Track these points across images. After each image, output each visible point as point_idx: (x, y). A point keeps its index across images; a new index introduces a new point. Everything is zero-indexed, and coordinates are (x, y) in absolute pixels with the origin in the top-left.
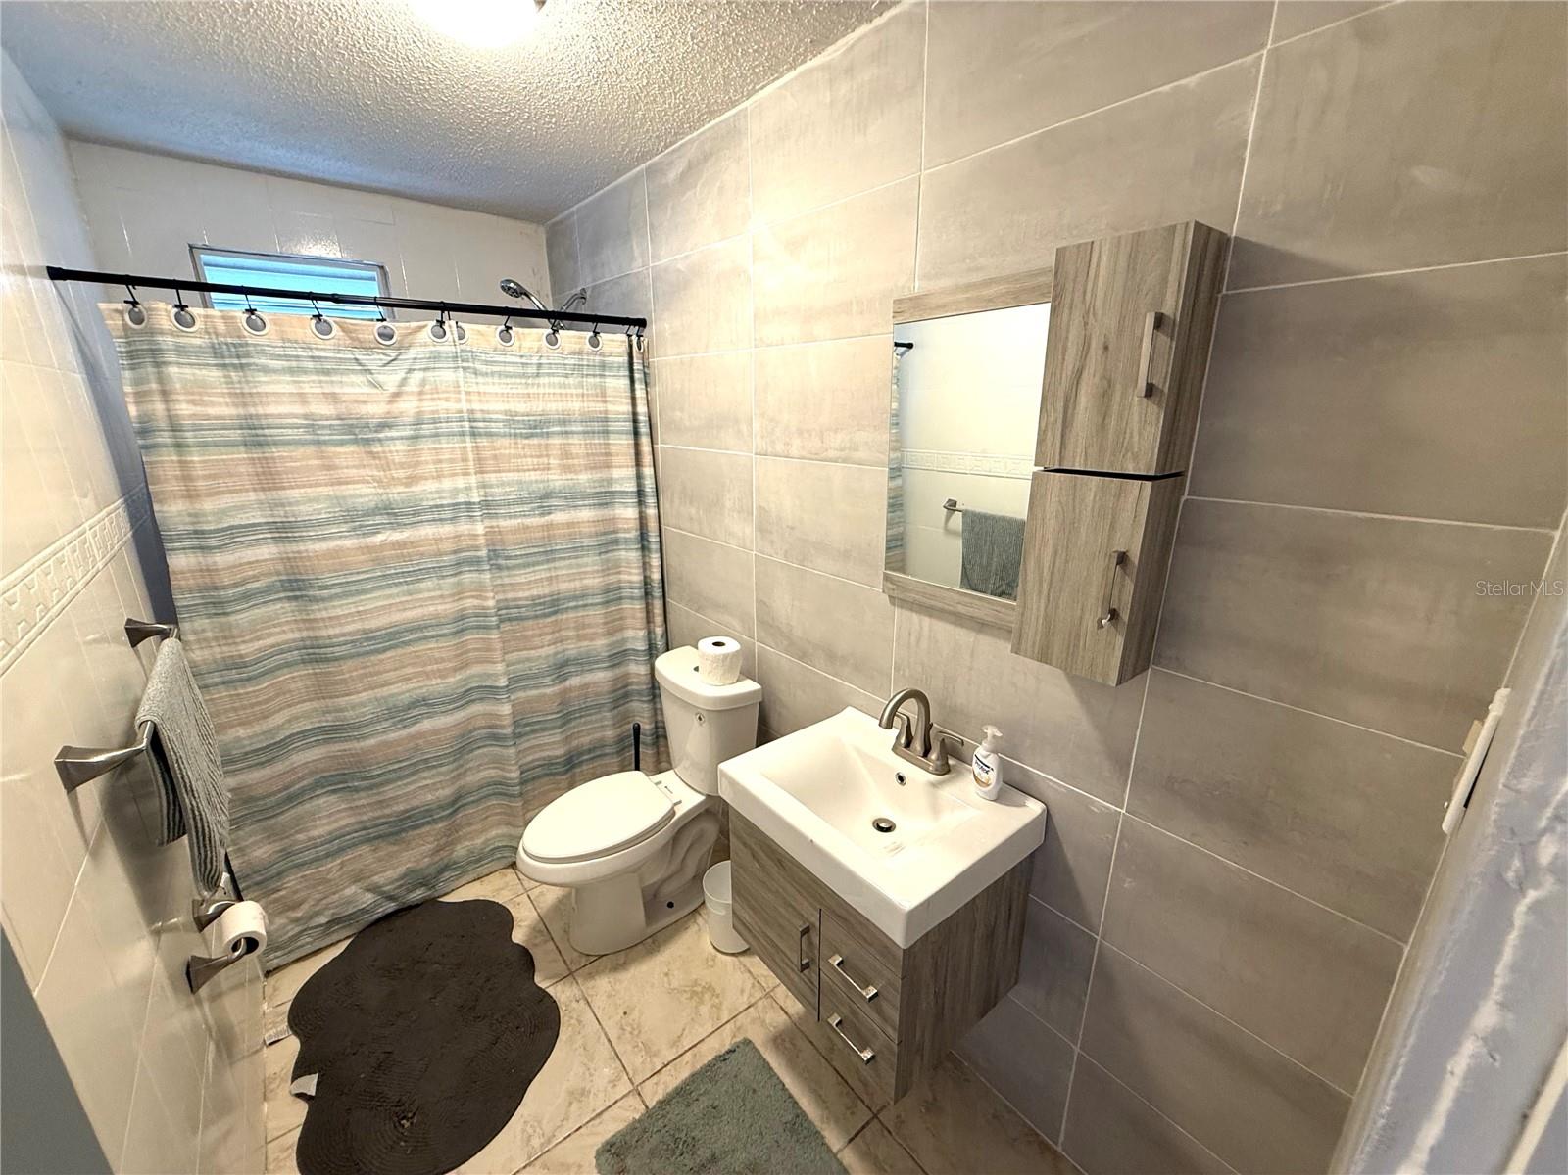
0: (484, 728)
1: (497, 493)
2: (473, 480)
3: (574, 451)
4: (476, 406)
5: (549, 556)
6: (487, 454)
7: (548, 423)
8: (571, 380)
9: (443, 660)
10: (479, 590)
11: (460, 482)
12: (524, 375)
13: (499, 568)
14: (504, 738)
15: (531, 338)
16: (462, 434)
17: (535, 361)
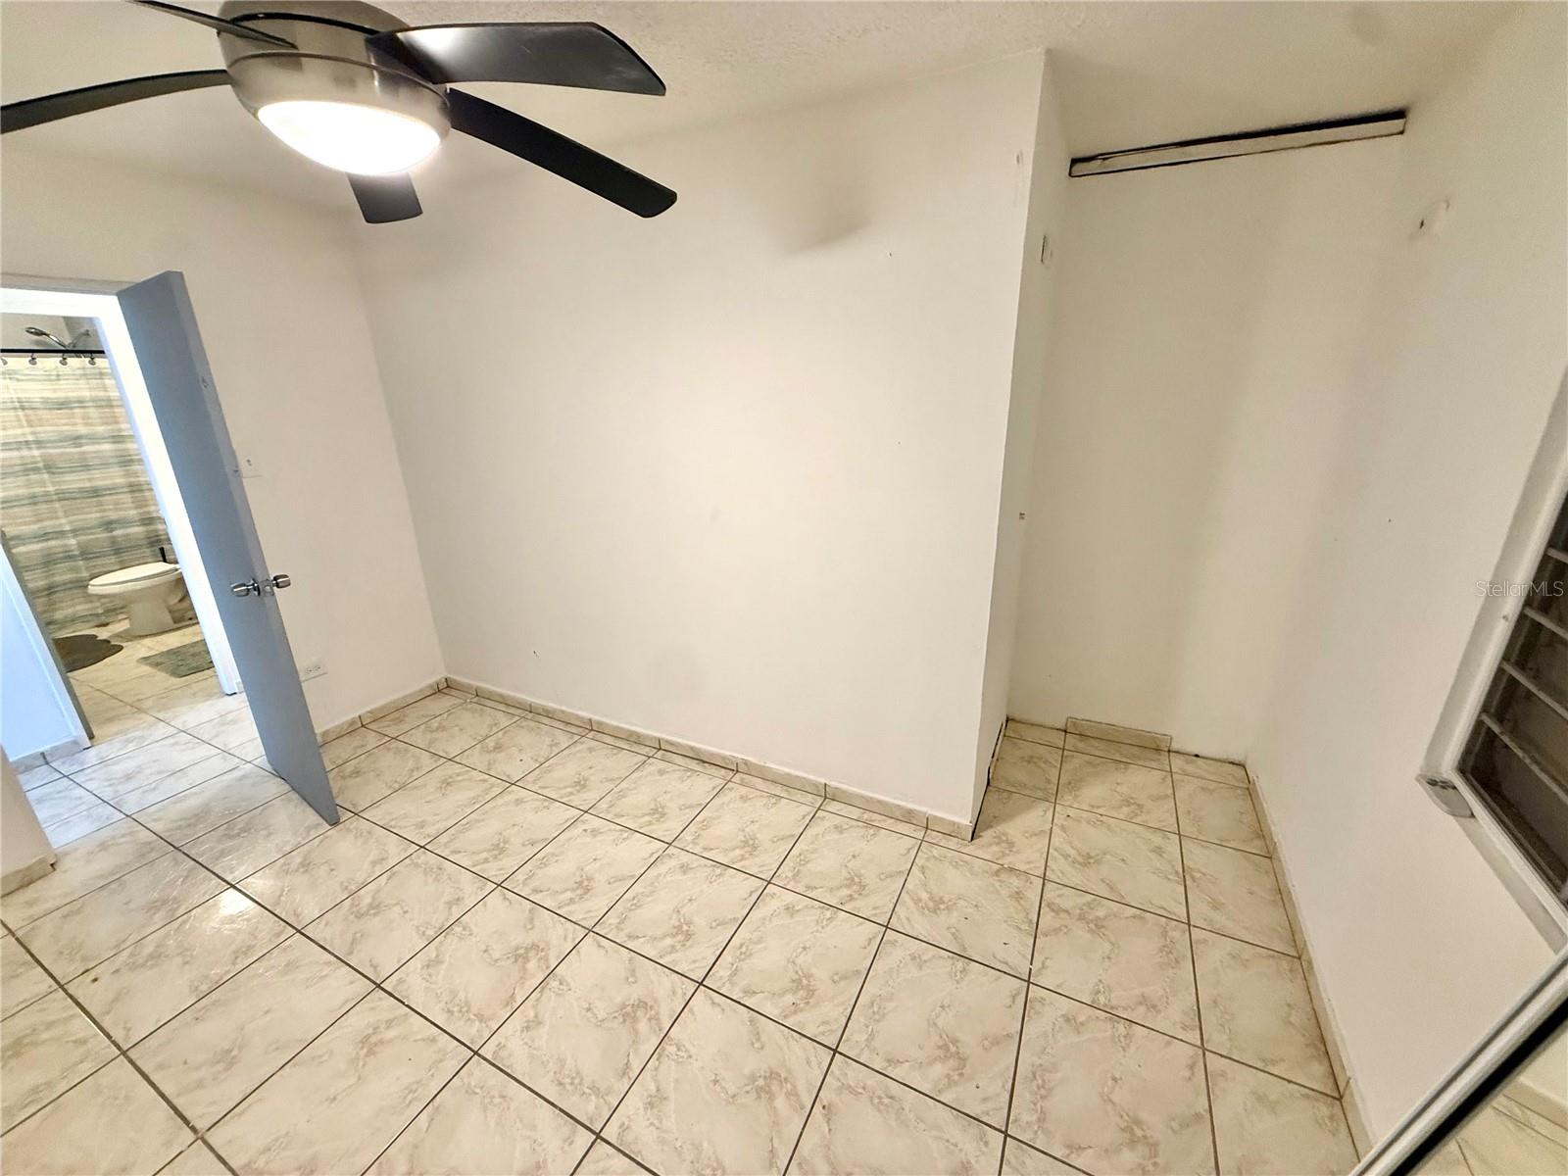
0: (62, 552)
1: (42, 437)
2: (27, 430)
3: (91, 415)
4: (20, 396)
5: (86, 467)
6: (33, 418)
7: (71, 402)
8: (81, 382)
9: (27, 517)
10: (42, 483)
11: (19, 431)
12: (50, 380)
13: (53, 473)
14: (75, 556)
15: (51, 362)
16: (15, 408)
17: (54, 373)
